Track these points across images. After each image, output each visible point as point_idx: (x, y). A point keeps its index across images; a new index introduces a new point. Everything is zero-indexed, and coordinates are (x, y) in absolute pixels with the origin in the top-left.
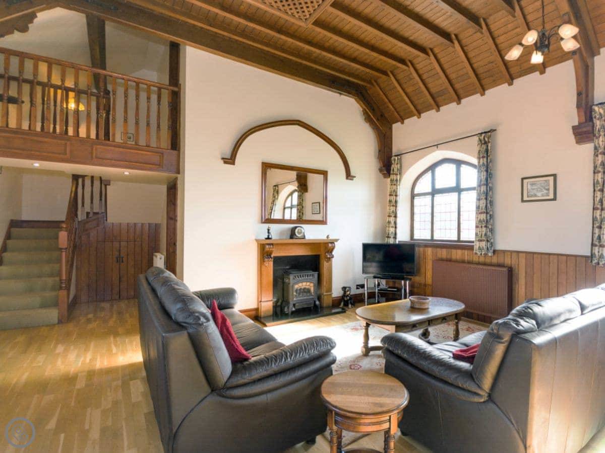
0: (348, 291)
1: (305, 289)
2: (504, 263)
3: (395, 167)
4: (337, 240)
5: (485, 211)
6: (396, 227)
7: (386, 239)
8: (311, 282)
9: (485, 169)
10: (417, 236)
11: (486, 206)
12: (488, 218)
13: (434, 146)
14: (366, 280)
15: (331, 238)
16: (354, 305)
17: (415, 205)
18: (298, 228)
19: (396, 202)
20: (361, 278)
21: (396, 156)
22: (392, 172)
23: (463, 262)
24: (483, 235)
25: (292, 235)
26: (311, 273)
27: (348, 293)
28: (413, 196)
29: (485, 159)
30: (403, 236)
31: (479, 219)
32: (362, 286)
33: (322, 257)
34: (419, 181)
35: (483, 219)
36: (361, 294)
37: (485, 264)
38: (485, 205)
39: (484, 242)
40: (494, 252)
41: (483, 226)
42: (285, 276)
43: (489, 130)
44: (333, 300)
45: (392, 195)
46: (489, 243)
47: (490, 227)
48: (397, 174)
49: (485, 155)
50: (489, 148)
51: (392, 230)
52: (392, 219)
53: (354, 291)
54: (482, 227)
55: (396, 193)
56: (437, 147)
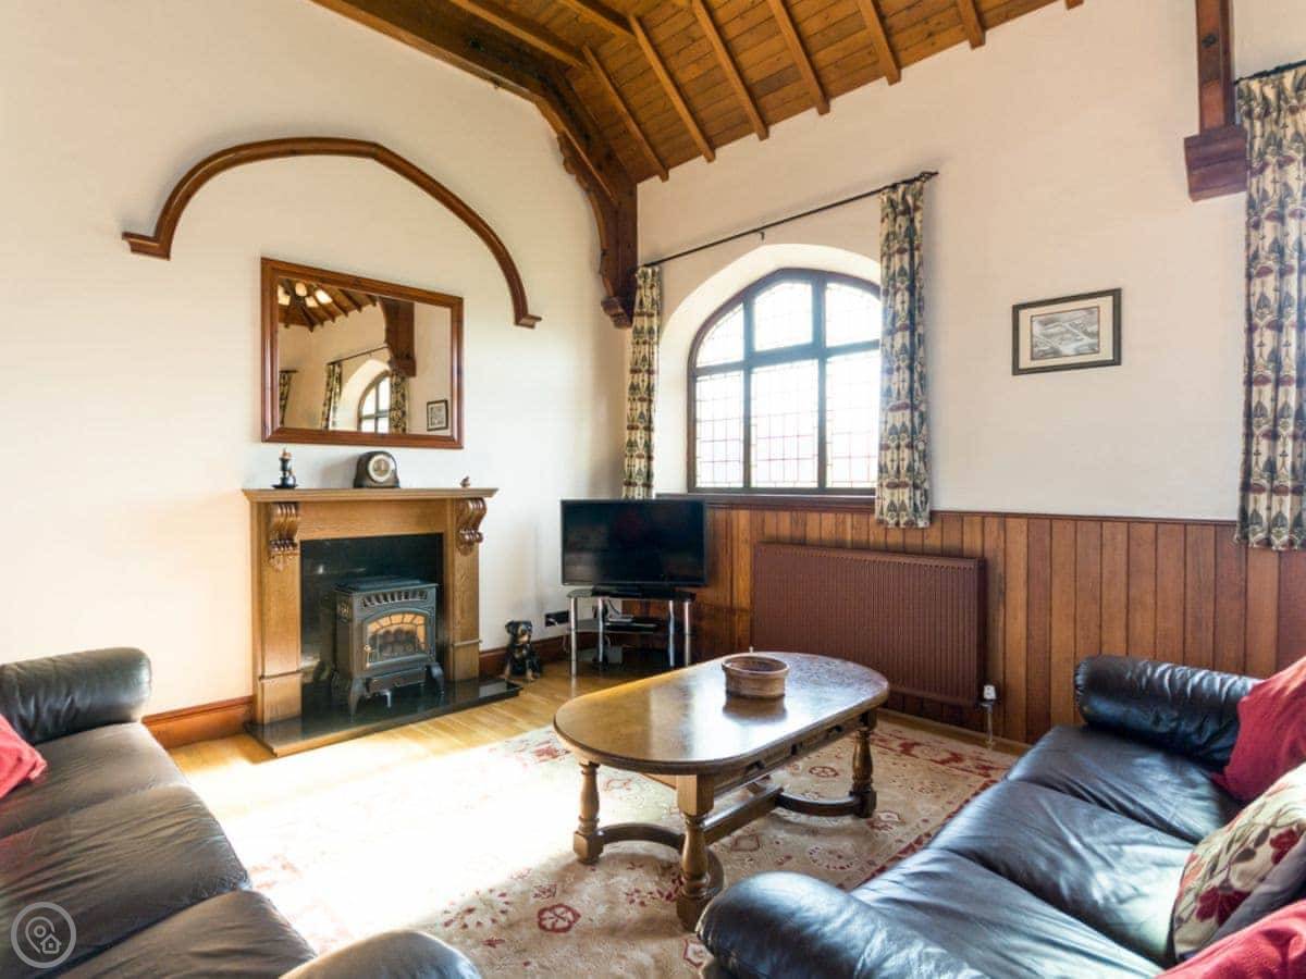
0: (523, 634)
1: (399, 632)
2: (962, 550)
3: (645, 295)
4: (491, 492)
5: (908, 401)
6: (650, 458)
7: (624, 488)
8: (417, 614)
9: (907, 283)
10: (706, 479)
11: (911, 389)
12: (917, 420)
13: (755, 231)
14: (573, 600)
15: (474, 484)
16: (540, 671)
17: (698, 397)
18: (376, 458)
19: (650, 389)
20: (558, 595)
21: (647, 266)
22: (637, 310)
23: (839, 545)
24: (903, 471)
25: (361, 476)
26: (418, 585)
27: (525, 638)
28: (693, 374)
29: (906, 257)
30: (667, 481)
31: (889, 426)
32: (562, 617)
33: (450, 540)
34: (709, 334)
35: (904, 424)
36: (558, 639)
37: (904, 551)
38: (906, 385)
39: (907, 490)
40: (933, 515)
41: (903, 443)
42: (338, 598)
43: (917, 175)
44: (481, 660)
45: (640, 371)
46: (918, 493)
47: (921, 446)
48: (650, 316)
49: (906, 246)
50: (918, 225)
51: (639, 464)
52: (639, 436)
53: (540, 632)
54: (898, 447)
55: (650, 365)
56: (763, 234)
